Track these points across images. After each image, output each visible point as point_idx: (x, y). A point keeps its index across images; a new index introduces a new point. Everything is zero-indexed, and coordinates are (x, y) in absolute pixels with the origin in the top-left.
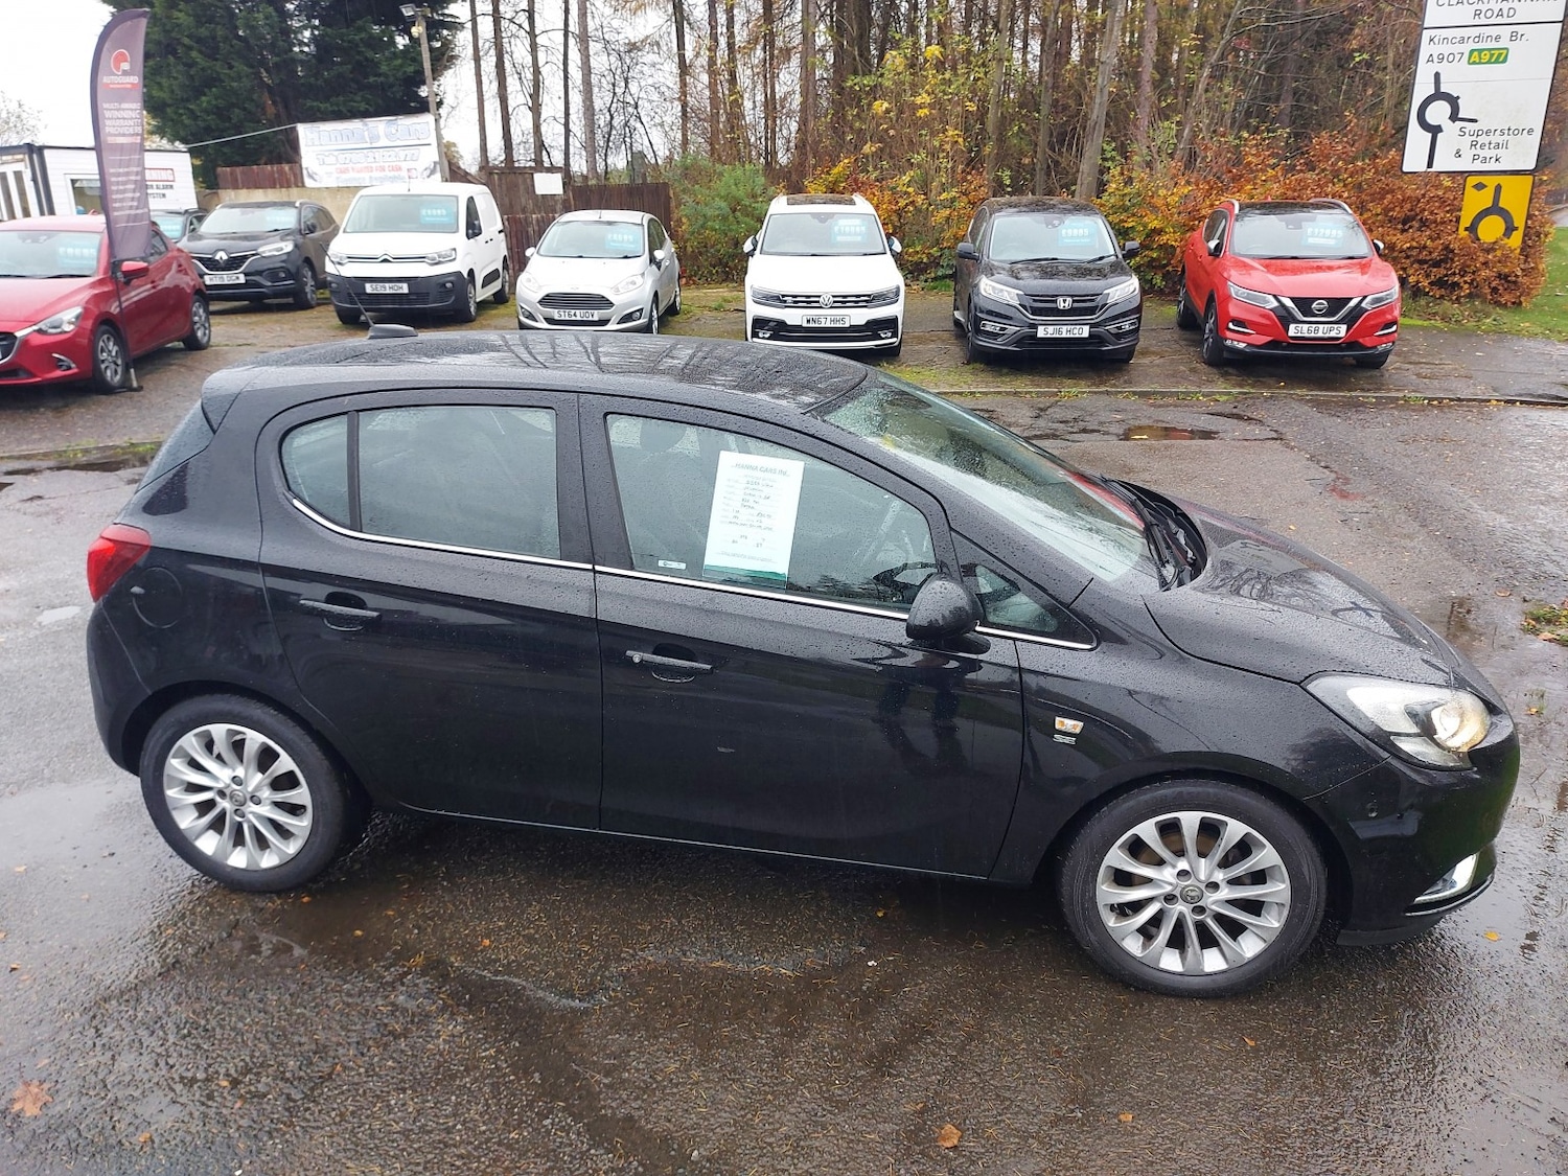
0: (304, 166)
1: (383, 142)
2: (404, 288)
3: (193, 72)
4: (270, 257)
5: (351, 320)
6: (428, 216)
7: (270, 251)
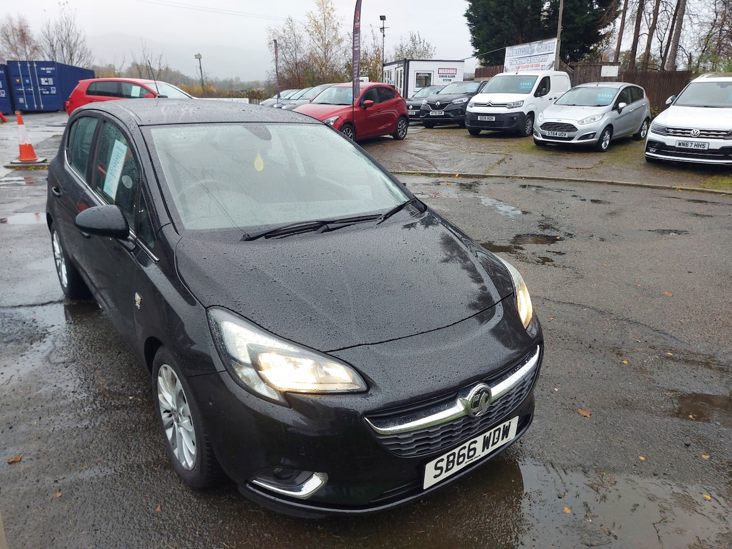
0: (505, 66)
1: (536, 53)
2: (494, 119)
3: (492, 28)
4: (457, 104)
5: (475, 133)
6: (523, 86)
7: (458, 101)
